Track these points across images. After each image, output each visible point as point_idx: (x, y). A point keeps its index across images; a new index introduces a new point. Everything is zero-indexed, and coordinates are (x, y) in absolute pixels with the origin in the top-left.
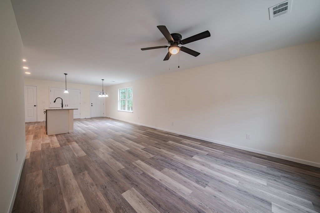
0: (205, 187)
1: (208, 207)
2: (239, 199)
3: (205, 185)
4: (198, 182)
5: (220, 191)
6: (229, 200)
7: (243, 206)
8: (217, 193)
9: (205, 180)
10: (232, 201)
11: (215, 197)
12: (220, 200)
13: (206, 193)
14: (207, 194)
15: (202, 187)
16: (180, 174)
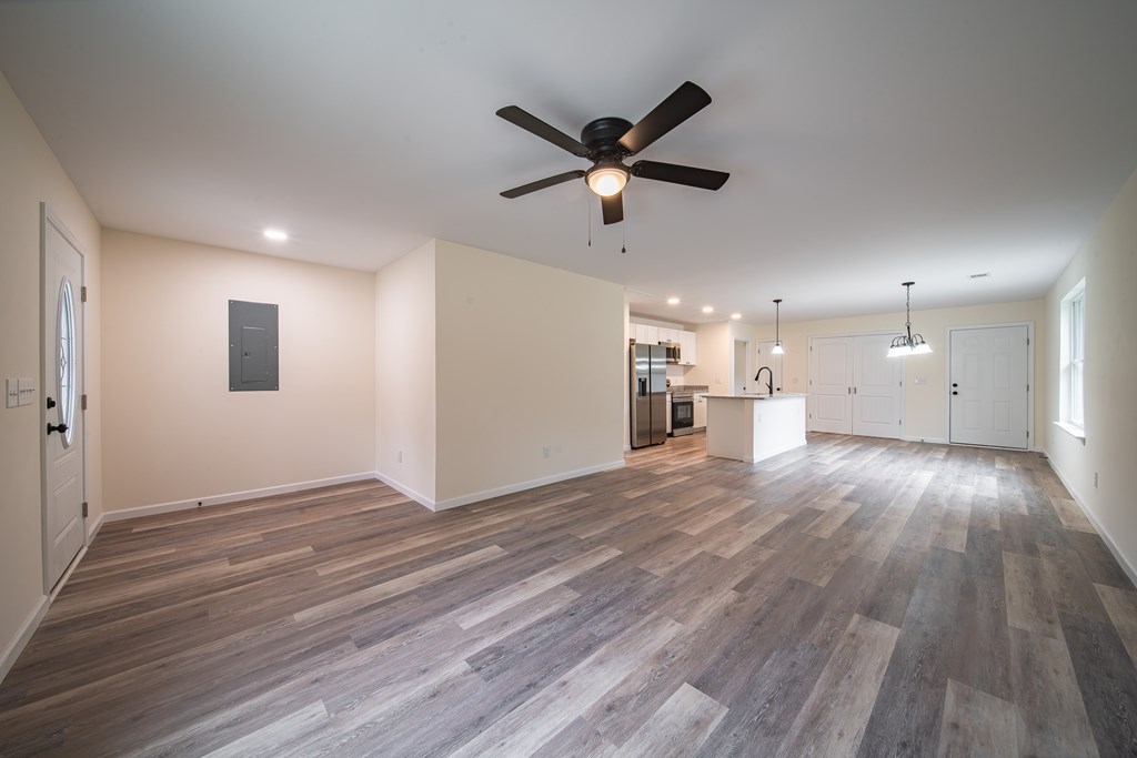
0: (470, 661)
1: (404, 644)
2: (379, 733)
3: (477, 665)
4: (497, 651)
5: (434, 695)
6: (396, 702)
7: (353, 727)
8: (433, 681)
9: (498, 673)
10: (385, 707)
11: (424, 672)
12: (408, 678)
13: (443, 655)
14: (440, 657)
15: (472, 654)
16: (547, 620)
